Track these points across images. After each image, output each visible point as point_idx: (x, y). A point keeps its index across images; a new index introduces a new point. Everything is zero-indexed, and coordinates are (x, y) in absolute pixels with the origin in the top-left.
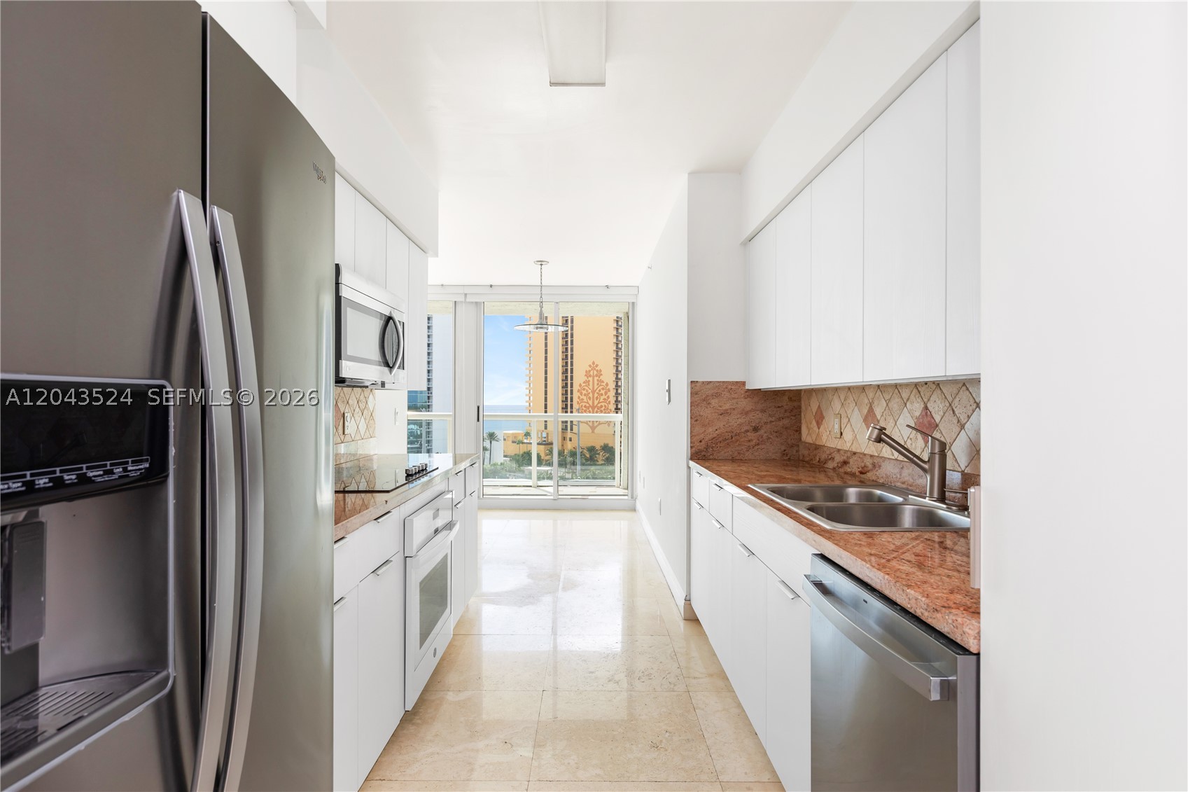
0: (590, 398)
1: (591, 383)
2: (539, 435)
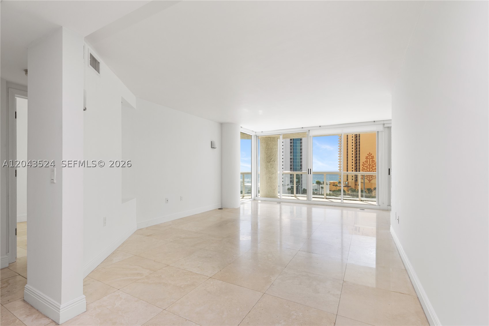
0: (368, 168)
1: (368, 162)
2: (344, 182)
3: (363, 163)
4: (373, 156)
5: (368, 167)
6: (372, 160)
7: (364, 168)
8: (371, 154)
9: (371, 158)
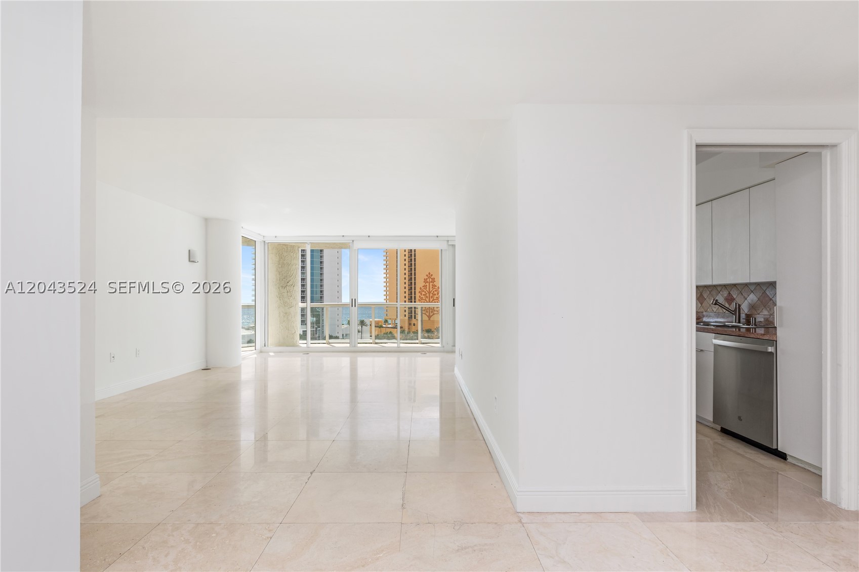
0: (427, 297)
1: (428, 287)
2: (393, 321)
3: (421, 288)
4: (434, 279)
5: (428, 295)
6: (432, 285)
7: (422, 298)
8: (432, 275)
9: (432, 282)
